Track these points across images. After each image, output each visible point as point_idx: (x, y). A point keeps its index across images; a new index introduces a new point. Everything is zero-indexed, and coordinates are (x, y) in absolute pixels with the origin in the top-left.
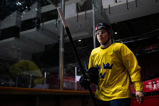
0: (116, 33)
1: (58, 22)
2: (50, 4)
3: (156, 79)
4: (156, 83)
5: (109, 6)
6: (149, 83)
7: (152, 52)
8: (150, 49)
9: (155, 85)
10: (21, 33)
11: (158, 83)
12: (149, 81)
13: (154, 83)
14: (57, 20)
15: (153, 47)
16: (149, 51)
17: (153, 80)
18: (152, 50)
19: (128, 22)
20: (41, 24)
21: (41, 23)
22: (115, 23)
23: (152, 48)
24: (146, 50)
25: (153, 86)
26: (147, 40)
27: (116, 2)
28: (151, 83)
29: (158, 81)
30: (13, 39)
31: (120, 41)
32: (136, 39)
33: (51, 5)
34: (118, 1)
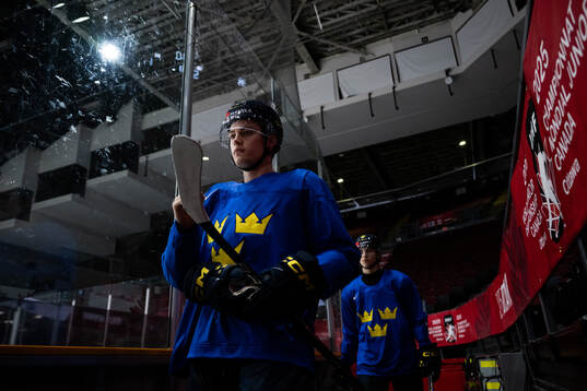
0: (340, 181)
2: (166, 106)
3: (454, 310)
5: (322, 108)
6: (434, 322)
7: (439, 231)
8: (436, 223)
9: (451, 328)
10: (91, 183)
11: (460, 321)
12: (435, 315)
13: (450, 323)
15: (443, 219)
16: (433, 229)
17: (446, 312)
18: (440, 227)
19: (372, 152)
20: (142, 159)
21: (143, 155)
22: (336, 155)
23: (440, 222)
24: (425, 226)
25: (445, 330)
26: (427, 198)
27: (341, 97)
28: (439, 321)
29: (459, 317)
30: (68, 198)
31: (351, 201)
32: (396, 195)
33: (169, 109)
34: (345, 95)
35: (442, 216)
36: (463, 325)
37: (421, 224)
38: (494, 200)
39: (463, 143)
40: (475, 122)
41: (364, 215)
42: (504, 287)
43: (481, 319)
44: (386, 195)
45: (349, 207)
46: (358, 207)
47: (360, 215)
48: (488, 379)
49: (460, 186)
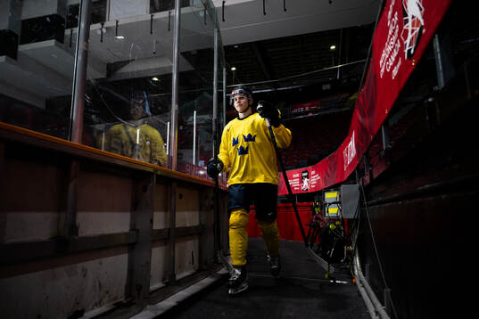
0: (234, 69)
1: (104, 31)
3: (309, 167)
4: (307, 177)
5: (224, 2)
6: (294, 176)
7: (306, 116)
8: (305, 109)
9: (306, 180)
11: (313, 175)
12: (295, 170)
13: (305, 177)
14: (103, 25)
15: (310, 107)
16: (300, 114)
17: (303, 169)
18: (307, 113)
19: (261, 46)
20: (67, 32)
21: (67, 28)
22: (233, 46)
23: (307, 109)
24: (295, 111)
25: (301, 182)
26: (300, 90)
28: (298, 175)
29: (313, 172)
32: (275, 85)
35: (309, 104)
36: (315, 178)
37: (293, 109)
38: (350, 96)
39: (333, 47)
40: (344, 29)
42: (352, 144)
43: (329, 172)
44: (268, 84)
48: (330, 204)
49: (326, 83)
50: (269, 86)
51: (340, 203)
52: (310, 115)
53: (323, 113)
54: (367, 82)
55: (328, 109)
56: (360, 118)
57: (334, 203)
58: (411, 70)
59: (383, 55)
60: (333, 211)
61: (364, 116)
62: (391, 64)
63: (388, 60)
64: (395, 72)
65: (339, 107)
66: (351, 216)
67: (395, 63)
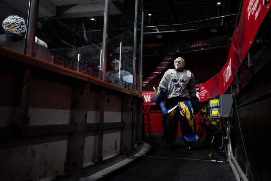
0: (150, 15)
4: (199, 91)
7: (200, 50)
8: (198, 45)
9: (198, 93)
11: (203, 90)
13: (198, 91)
15: (202, 43)
16: (196, 48)
18: (200, 48)
23: (200, 45)
26: (196, 32)
29: (203, 88)
31: (154, 28)
32: (179, 28)
36: (204, 92)
37: (191, 45)
38: (229, 37)
39: (219, 3)
41: (161, 36)
42: (229, 68)
43: (214, 89)
44: (174, 26)
45: (153, 31)
46: (158, 32)
47: (159, 37)
48: (213, 108)
49: (214, 28)
50: (175, 28)
51: (219, 107)
52: (202, 49)
53: (211, 48)
54: (239, 24)
55: (215, 46)
56: (234, 49)
57: (216, 107)
58: (266, 12)
59: (250, 4)
60: (215, 112)
61: (237, 47)
62: (254, 9)
63: (252, 7)
64: (257, 15)
65: (222, 45)
66: (227, 116)
67: (257, 9)
